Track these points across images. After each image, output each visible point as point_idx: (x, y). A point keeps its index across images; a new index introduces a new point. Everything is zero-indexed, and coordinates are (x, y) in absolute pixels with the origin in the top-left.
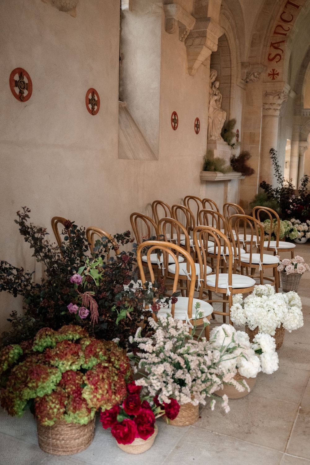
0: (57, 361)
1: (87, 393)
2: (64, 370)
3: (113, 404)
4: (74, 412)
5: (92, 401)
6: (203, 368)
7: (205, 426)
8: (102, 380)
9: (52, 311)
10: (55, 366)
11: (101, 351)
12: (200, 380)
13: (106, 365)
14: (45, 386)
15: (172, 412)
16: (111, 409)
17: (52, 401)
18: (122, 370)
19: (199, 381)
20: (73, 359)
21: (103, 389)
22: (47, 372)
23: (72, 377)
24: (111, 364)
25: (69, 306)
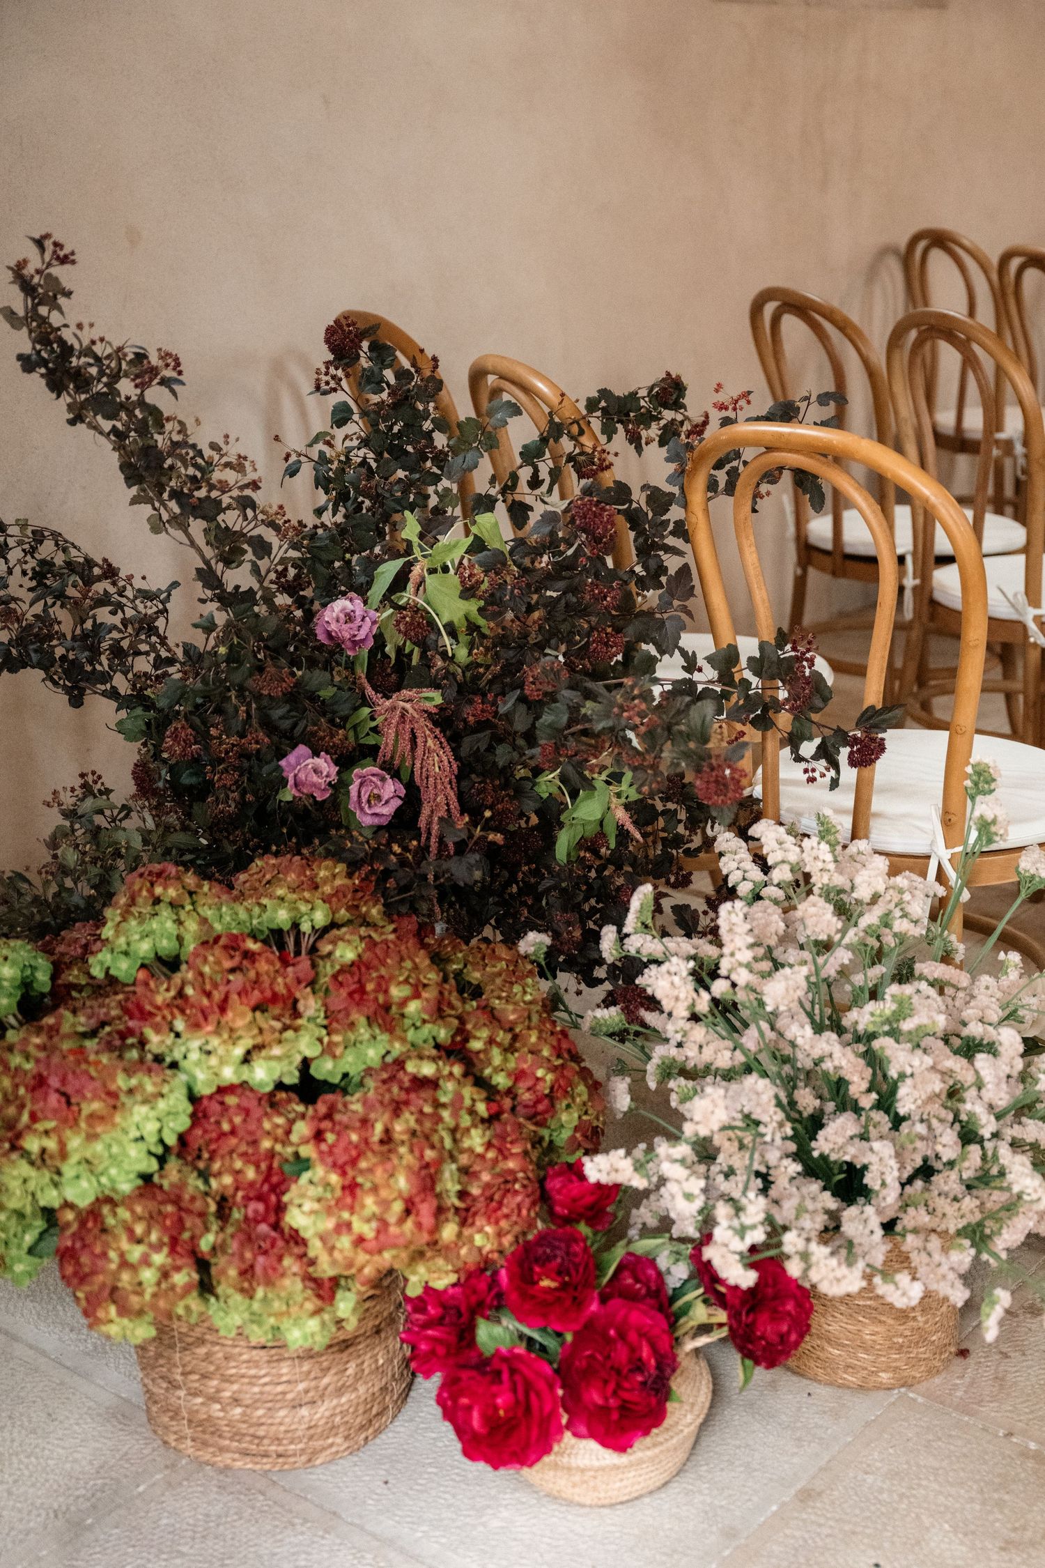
0: (178, 1035)
1: (308, 1206)
2: (208, 1083)
3: (460, 1264)
4: (249, 1294)
5: (331, 1249)
6: (971, 1115)
7: (980, 1403)
8: (385, 1149)
9: (228, 780)
10: (168, 1060)
11: (416, 995)
12: (954, 1175)
13: (428, 1070)
14: (101, 1156)
15: (767, 1329)
16: (454, 1285)
17: (130, 1232)
18: (526, 1097)
19: (948, 1182)
20: (261, 1031)
21: (384, 1193)
22: (113, 1087)
23: (244, 1121)
24: (458, 1069)
25: (291, 758)
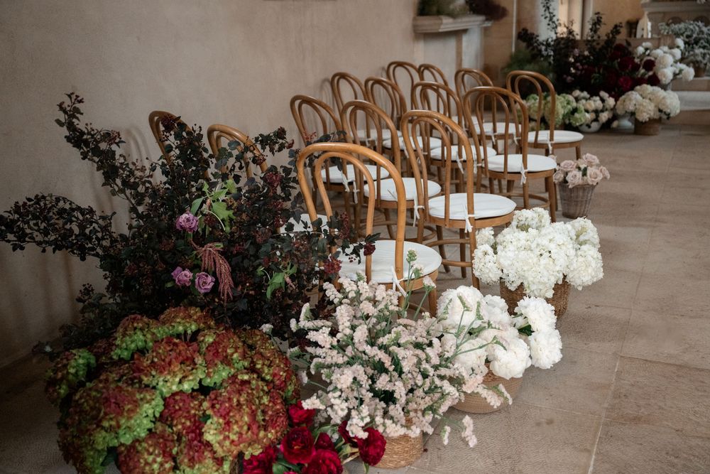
0: (154, 376)
1: (212, 432)
2: (168, 392)
3: (263, 445)
4: (192, 467)
5: (222, 446)
6: (424, 369)
7: (435, 466)
8: (239, 407)
9: (148, 282)
10: (151, 386)
11: (236, 352)
12: (421, 390)
13: (246, 377)
14: (133, 424)
15: (372, 452)
16: (261, 453)
17: (148, 451)
18: (277, 382)
19: (419, 392)
20: (184, 371)
21: (240, 423)
22: (135, 399)
23: (183, 405)
24: (255, 376)
25: (176, 272)
